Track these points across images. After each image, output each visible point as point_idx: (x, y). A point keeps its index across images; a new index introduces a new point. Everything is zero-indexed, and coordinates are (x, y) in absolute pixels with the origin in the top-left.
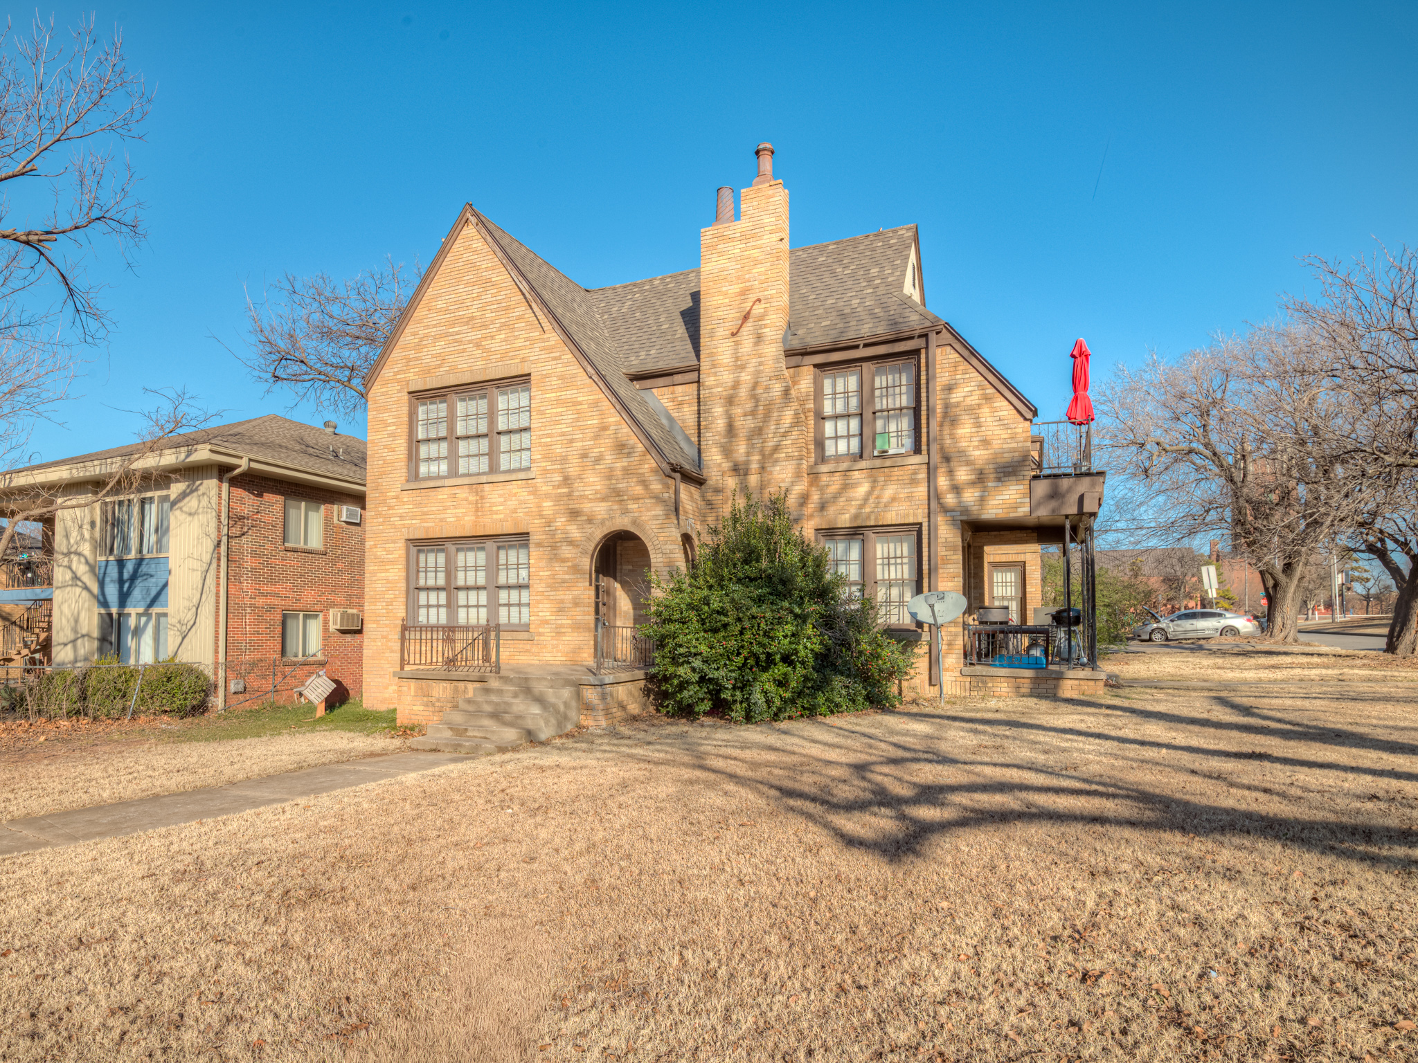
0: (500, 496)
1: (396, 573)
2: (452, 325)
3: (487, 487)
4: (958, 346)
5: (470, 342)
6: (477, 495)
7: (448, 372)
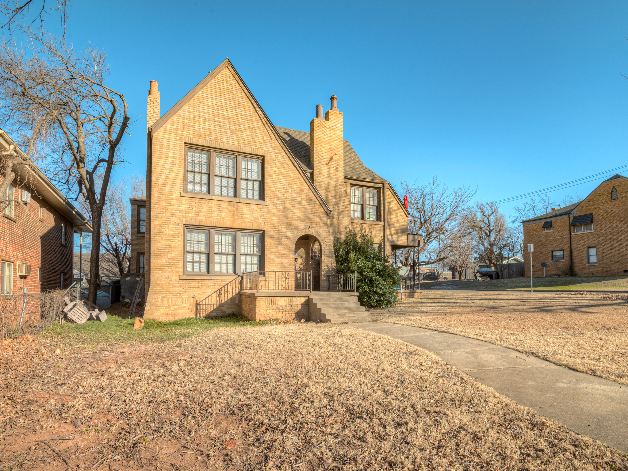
0: (248, 210)
1: (177, 242)
2: (217, 116)
3: (240, 205)
4: (391, 190)
5: (228, 129)
6: (234, 207)
7: (213, 140)
